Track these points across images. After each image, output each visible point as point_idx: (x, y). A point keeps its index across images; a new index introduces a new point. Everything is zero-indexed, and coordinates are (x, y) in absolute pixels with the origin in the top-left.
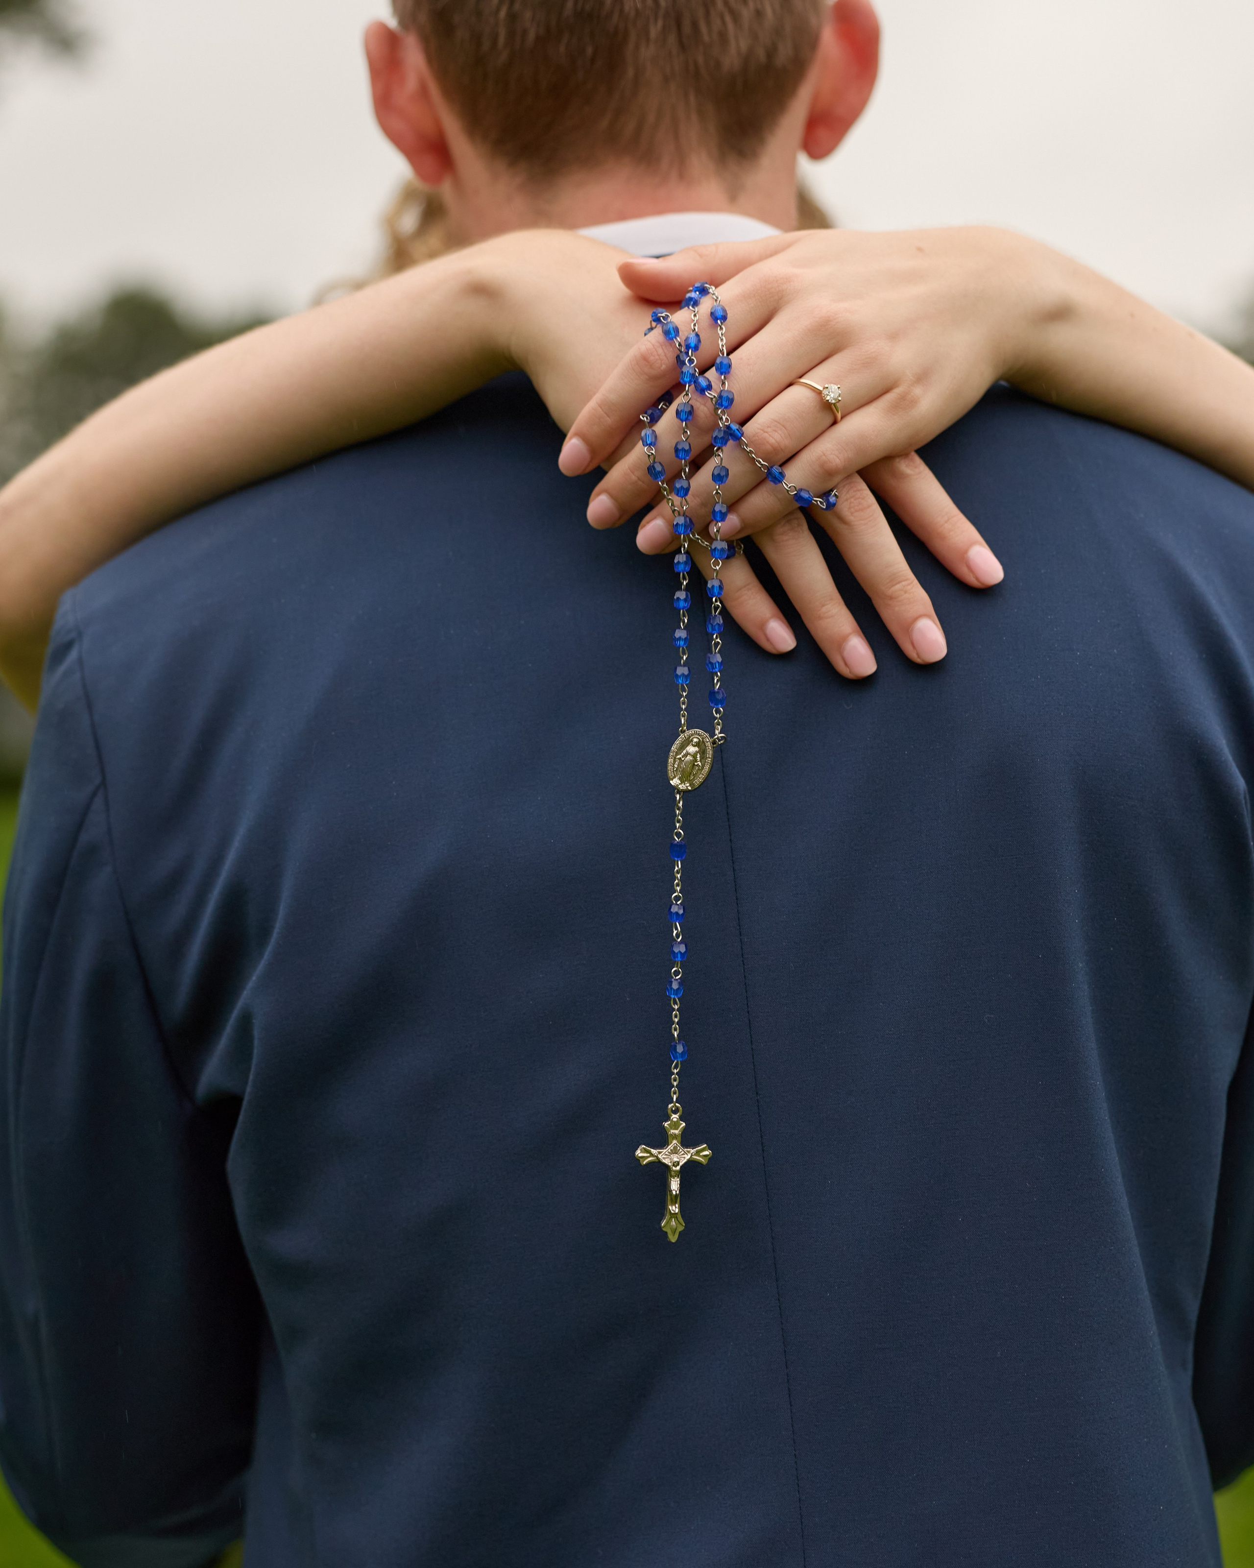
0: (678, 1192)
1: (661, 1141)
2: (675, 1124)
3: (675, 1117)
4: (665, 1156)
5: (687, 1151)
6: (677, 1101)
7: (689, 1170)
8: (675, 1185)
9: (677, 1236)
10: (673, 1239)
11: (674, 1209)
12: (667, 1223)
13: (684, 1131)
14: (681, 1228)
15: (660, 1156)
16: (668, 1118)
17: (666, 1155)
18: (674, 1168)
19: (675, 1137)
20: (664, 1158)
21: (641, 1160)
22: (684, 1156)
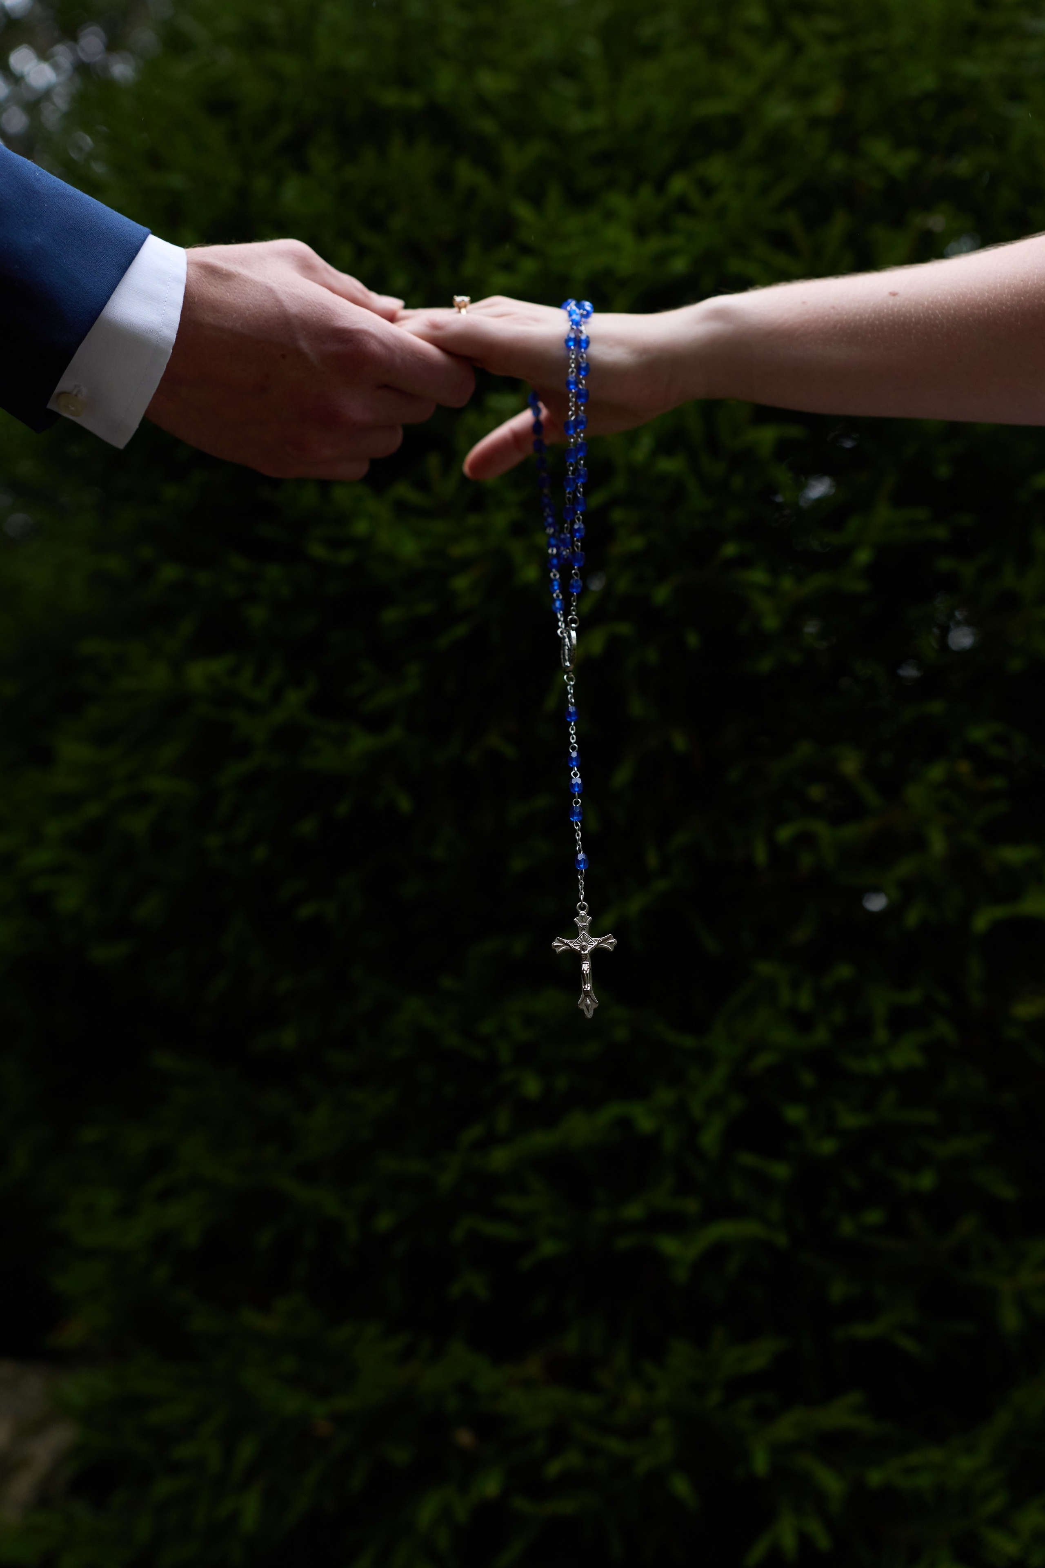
0: (588, 972)
1: (574, 933)
2: (583, 918)
3: (582, 913)
4: (575, 945)
5: (595, 940)
6: (584, 900)
7: (597, 954)
8: (586, 967)
9: (592, 1012)
10: (589, 1015)
11: (588, 987)
12: (582, 1001)
13: (591, 924)
14: (595, 1006)
15: (571, 945)
16: (577, 914)
17: (578, 943)
18: (582, 952)
19: (583, 929)
20: (575, 946)
21: (556, 949)
22: (594, 943)
